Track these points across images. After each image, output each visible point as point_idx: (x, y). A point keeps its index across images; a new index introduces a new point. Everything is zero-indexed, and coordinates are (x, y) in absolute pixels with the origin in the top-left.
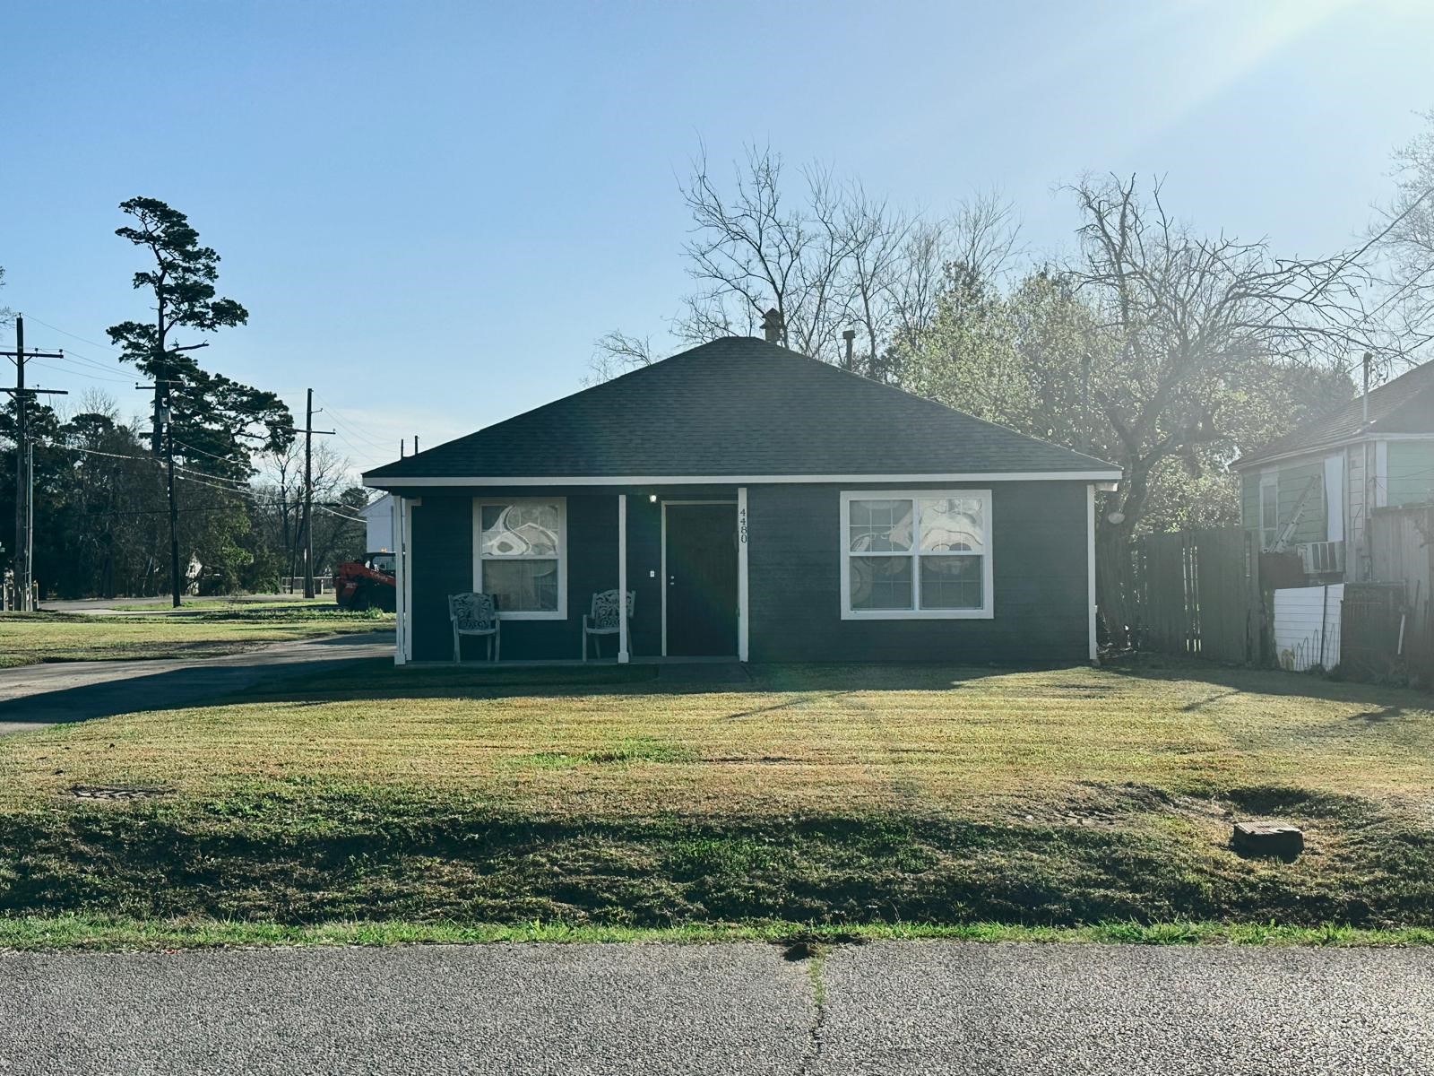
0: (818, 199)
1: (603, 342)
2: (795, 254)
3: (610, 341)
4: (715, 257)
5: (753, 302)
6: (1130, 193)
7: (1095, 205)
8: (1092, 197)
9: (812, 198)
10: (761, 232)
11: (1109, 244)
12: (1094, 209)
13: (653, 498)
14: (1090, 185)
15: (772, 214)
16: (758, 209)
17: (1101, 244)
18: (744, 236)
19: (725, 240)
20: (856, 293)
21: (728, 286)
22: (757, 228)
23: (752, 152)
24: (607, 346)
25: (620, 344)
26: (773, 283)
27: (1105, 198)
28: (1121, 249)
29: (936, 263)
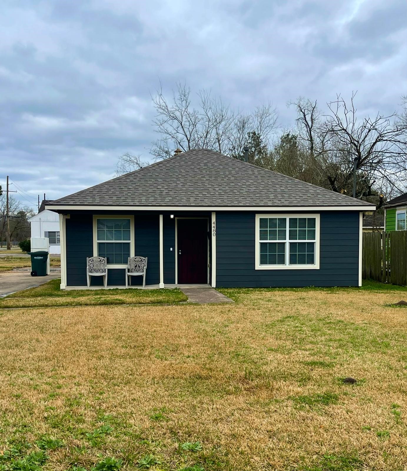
0: (204, 105)
1: (122, 158)
2: (194, 125)
3: (125, 157)
4: (166, 125)
5: (179, 143)
6: (314, 107)
7: (303, 111)
8: (302, 107)
9: (202, 105)
10: (182, 117)
11: (307, 125)
12: (303, 112)
13: (172, 216)
14: (302, 103)
15: (186, 111)
16: (181, 108)
17: (304, 125)
18: (176, 118)
19: (169, 119)
20: (216, 142)
21: (170, 136)
22: (180, 115)
23: (179, 86)
24: (124, 159)
25: (129, 158)
26: (186, 136)
27: (307, 108)
28: (311, 127)
29: (246, 131)
